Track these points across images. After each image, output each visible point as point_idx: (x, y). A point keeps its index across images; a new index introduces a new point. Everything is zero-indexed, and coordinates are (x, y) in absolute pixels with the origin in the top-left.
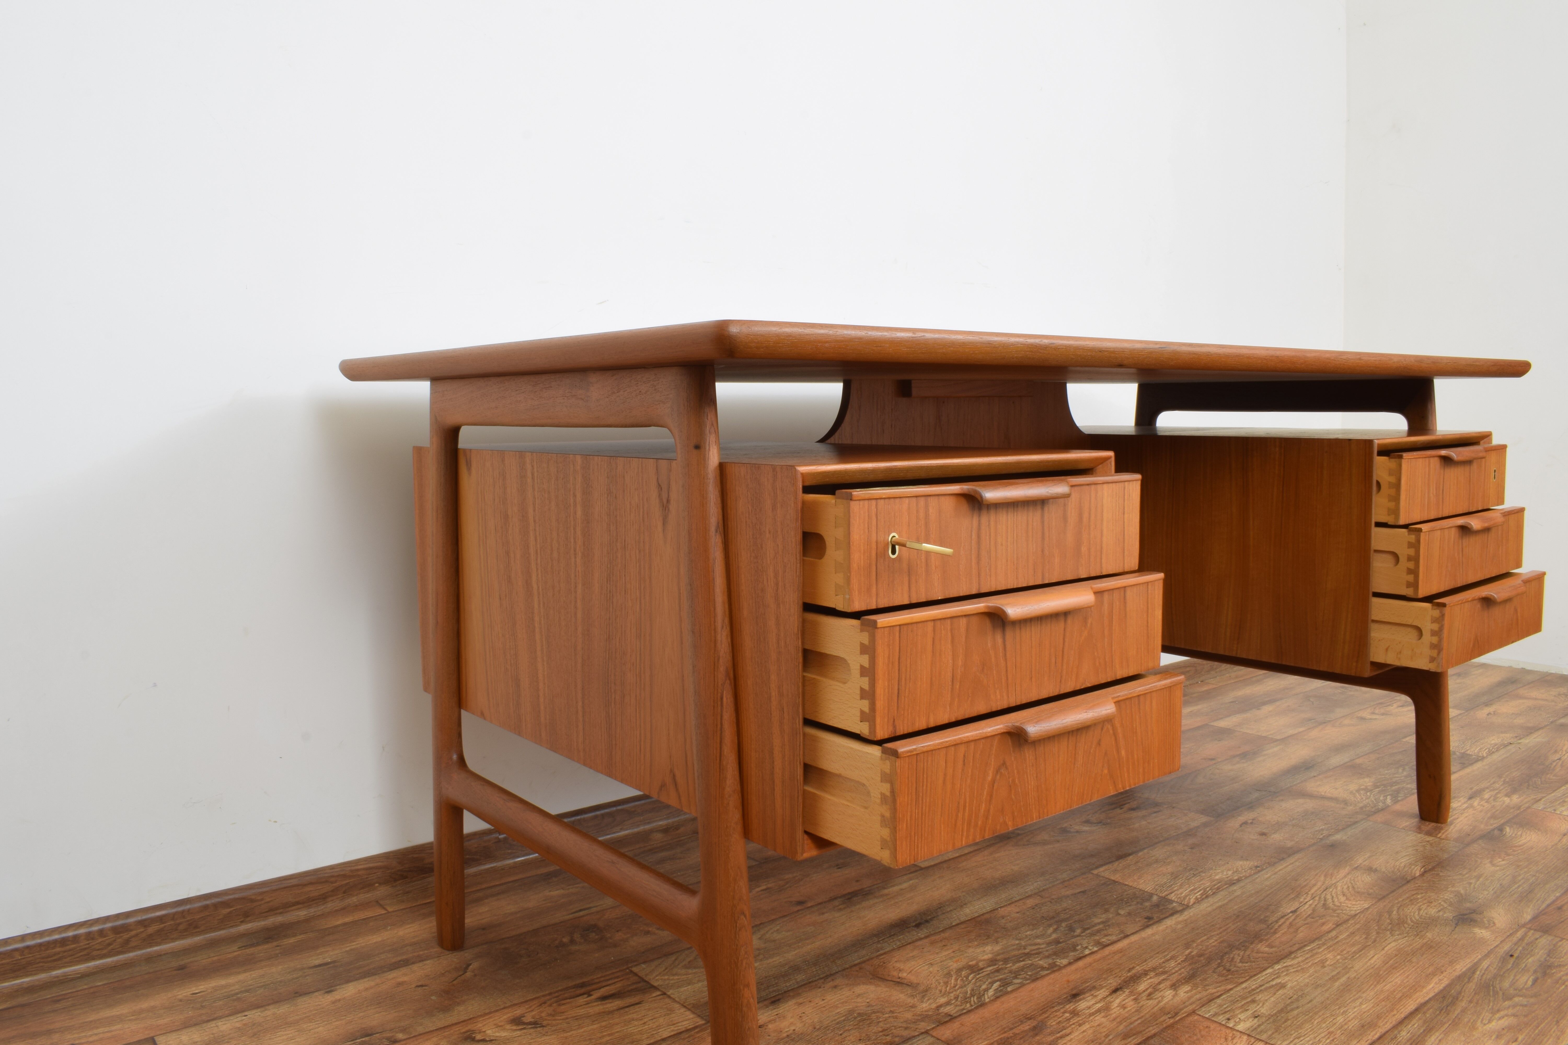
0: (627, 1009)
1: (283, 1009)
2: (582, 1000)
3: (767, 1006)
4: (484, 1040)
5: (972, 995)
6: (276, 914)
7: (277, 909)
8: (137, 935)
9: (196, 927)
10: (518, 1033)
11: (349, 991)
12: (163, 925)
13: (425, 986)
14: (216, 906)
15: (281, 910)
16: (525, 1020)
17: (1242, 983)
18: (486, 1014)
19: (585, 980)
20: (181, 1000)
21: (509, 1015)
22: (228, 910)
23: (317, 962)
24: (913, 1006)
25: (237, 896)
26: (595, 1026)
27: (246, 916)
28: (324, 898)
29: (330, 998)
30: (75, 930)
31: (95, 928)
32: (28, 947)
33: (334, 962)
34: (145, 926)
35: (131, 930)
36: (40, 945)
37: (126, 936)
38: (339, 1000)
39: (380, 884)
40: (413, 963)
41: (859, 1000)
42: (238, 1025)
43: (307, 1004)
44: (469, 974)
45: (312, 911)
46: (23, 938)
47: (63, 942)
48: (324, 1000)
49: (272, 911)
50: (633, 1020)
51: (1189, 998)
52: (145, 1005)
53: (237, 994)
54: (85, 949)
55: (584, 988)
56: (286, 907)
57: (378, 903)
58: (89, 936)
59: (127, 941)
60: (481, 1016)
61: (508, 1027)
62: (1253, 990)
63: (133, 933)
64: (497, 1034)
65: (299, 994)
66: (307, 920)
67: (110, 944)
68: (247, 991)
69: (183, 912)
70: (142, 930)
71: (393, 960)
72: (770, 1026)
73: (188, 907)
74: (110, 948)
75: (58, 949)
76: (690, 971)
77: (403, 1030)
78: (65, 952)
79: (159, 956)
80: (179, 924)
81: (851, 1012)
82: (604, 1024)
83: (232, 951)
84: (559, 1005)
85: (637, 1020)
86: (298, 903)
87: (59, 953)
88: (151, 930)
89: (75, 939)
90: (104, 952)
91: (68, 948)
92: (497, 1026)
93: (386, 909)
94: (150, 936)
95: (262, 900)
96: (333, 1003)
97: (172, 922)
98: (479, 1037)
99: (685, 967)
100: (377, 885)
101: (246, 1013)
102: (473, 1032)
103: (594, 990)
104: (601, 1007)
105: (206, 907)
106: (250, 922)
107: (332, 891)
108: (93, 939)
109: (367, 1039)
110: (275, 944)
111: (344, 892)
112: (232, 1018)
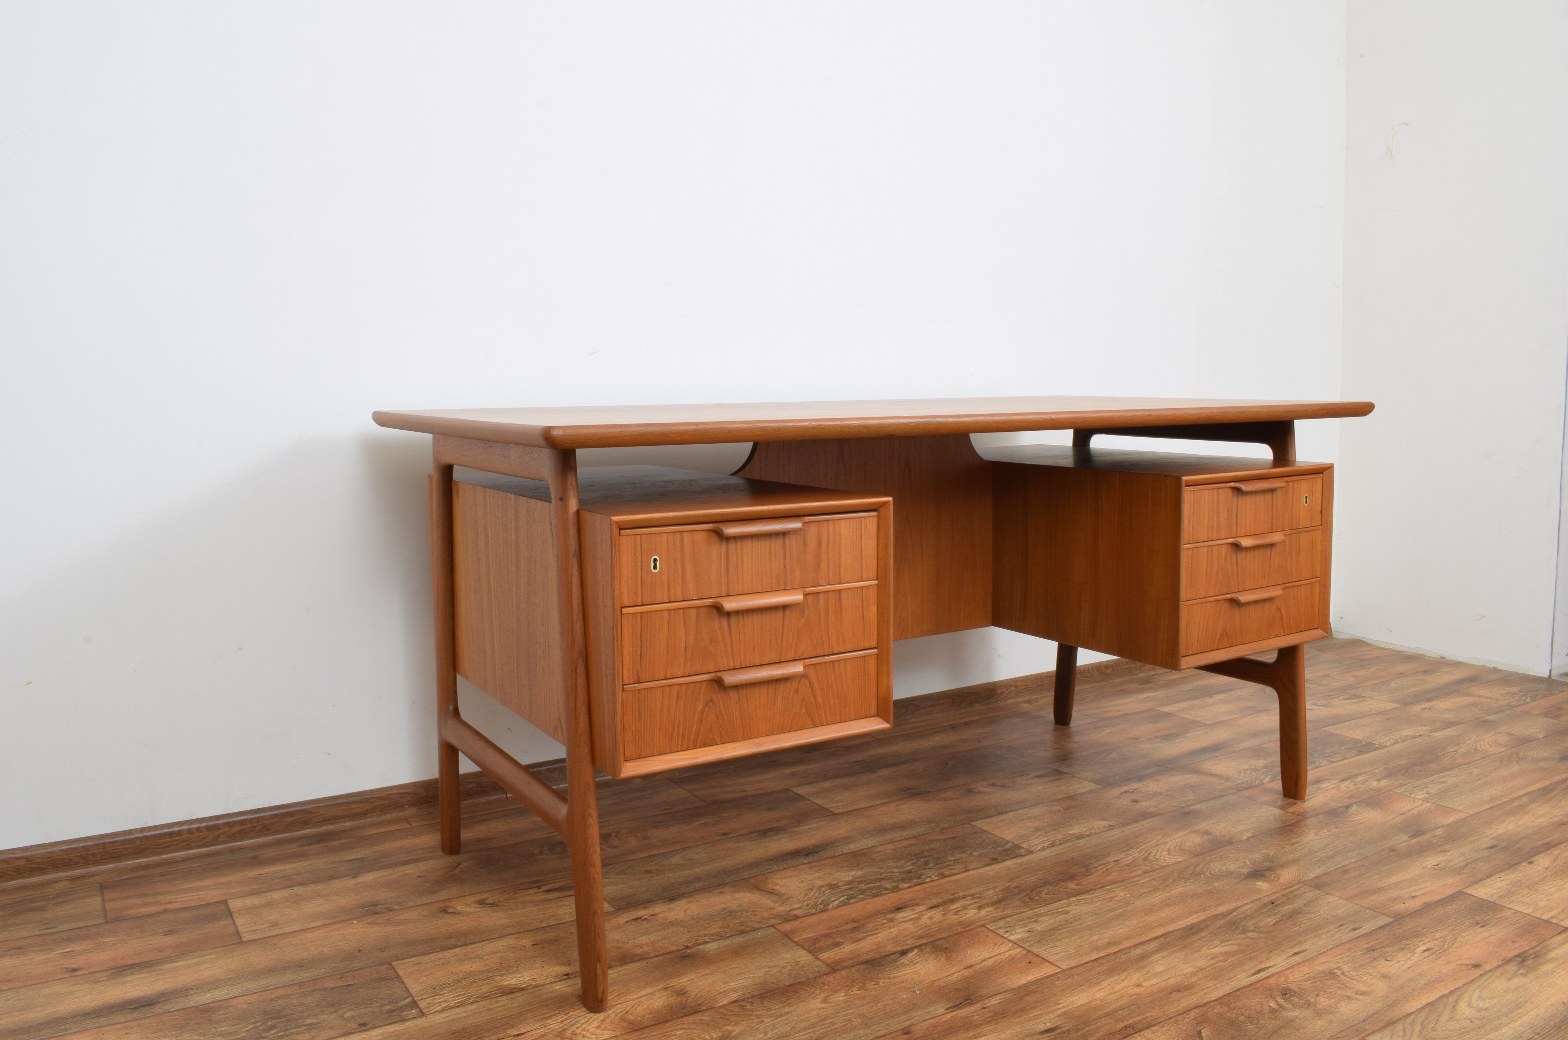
0: (562, 899)
1: (319, 887)
2: (532, 891)
3: (664, 902)
4: (454, 913)
5: (821, 904)
6: (328, 824)
7: (329, 820)
8: (224, 833)
9: (268, 830)
10: (479, 909)
11: (369, 877)
12: (243, 827)
13: (424, 877)
14: (283, 815)
15: (332, 821)
16: (487, 902)
17: (1036, 908)
18: (460, 897)
19: (540, 878)
20: (250, 878)
21: (477, 898)
22: (292, 819)
23: (351, 858)
24: (773, 909)
25: (299, 808)
26: (535, 908)
27: (306, 824)
28: (365, 814)
29: (354, 881)
30: (180, 826)
31: (194, 826)
32: (146, 837)
33: (364, 858)
34: (230, 827)
35: (221, 829)
36: (155, 836)
37: (216, 833)
38: (360, 883)
39: (409, 806)
40: (420, 861)
41: (735, 902)
42: (286, 895)
43: (336, 884)
44: (457, 870)
45: (356, 823)
46: (142, 830)
47: (171, 834)
48: (350, 882)
49: (326, 821)
50: (564, 905)
51: (986, 916)
52: (224, 880)
53: (290, 876)
54: (187, 840)
55: (537, 884)
56: (336, 819)
57: (406, 820)
58: (190, 831)
59: (217, 837)
60: (457, 897)
61: (473, 905)
62: (1042, 913)
63: (221, 831)
64: (464, 910)
65: (332, 878)
66: (351, 830)
67: (204, 838)
68: (297, 874)
69: (258, 818)
70: (228, 829)
71: (406, 859)
72: (661, 915)
73: (262, 815)
74: (204, 841)
75: (167, 840)
76: (619, 876)
77: (399, 904)
78: (172, 842)
79: (240, 849)
80: (255, 827)
81: (724, 909)
82: (542, 907)
83: (292, 848)
84: (515, 894)
85: (566, 906)
86: (345, 817)
87: (168, 843)
88: (236, 829)
89: (180, 833)
90: (200, 844)
91: (174, 839)
92: (466, 904)
93: (411, 824)
94: (234, 834)
95: (318, 812)
96: (356, 884)
97: (250, 825)
98: (451, 910)
99: (617, 874)
100: (406, 806)
101: (293, 888)
102: (448, 907)
103: (544, 885)
104: (544, 896)
105: (275, 816)
106: (308, 828)
107: (372, 809)
108: (192, 834)
109: (372, 908)
110: (324, 844)
111: (381, 811)
112: (283, 890)
